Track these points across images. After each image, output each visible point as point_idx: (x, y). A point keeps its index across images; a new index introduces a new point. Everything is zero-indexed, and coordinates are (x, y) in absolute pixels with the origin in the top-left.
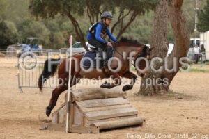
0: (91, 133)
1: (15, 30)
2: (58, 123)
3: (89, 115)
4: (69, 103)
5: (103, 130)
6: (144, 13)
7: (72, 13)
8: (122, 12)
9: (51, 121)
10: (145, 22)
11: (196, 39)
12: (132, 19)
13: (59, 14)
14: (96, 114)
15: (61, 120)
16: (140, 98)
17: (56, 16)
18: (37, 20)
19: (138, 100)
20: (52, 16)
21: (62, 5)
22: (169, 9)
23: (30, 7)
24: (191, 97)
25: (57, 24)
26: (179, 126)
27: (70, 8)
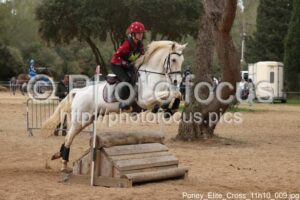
0: (122, 186)
1: (20, 58)
2: (80, 172)
3: (119, 164)
4: (95, 149)
5: (137, 183)
6: (180, 38)
7: (92, 38)
9: (71, 171)
11: (243, 72)
13: (75, 39)
14: (128, 164)
15: (85, 171)
16: (178, 143)
17: (72, 41)
18: (49, 46)
19: (177, 147)
20: (67, 42)
21: (79, 27)
23: (40, 30)
24: (241, 143)
25: (72, 52)
26: (229, 178)
27: (89, 32)
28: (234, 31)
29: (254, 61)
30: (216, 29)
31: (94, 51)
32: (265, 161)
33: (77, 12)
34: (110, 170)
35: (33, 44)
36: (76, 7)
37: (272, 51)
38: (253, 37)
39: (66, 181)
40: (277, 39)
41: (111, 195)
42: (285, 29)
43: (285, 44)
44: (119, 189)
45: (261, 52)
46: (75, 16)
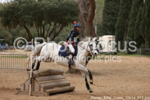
0: (44, 96)
3: (42, 85)
4: (31, 78)
5: (51, 94)
6: (68, 25)
7: (26, 25)
8: (55, 25)
9: (20, 89)
10: (67, 31)
12: (61, 29)
13: (18, 26)
14: (47, 85)
15: (26, 88)
16: (69, 74)
18: (6, 29)
20: (15, 27)
21: (20, 20)
22: (85, 23)
23: (2, 22)
24: (100, 74)
25: (17, 32)
27: (25, 22)
29: (102, 35)
30: (86, 21)
31: (27, 31)
32: (110, 82)
33: (19, 13)
34: (39, 88)
36: (19, 11)
37: (110, 30)
38: (101, 24)
39: (17, 94)
40: (112, 25)
42: (116, 20)
43: (116, 27)
44: (43, 97)
45: (105, 31)
46: (18, 15)
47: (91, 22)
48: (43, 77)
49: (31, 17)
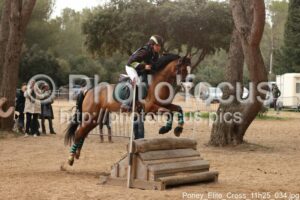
0: (156, 189)
1: (69, 69)
2: (118, 176)
4: (131, 154)
5: (170, 186)
6: (214, 51)
8: (189, 51)
9: (109, 174)
10: (215, 62)
12: (201, 59)
13: (118, 52)
14: (162, 168)
15: (122, 173)
16: (210, 149)
18: (93, 58)
19: (209, 152)
20: (110, 54)
21: (121, 41)
23: (86, 43)
24: (268, 148)
26: (255, 182)
27: (130, 45)
28: (263, 45)
29: (282, 73)
30: (246, 43)
32: (290, 166)
33: (119, 27)
34: (145, 173)
35: (80, 56)
36: (119, 22)
39: (104, 183)
41: (145, 197)
44: (153, 191)
46: (117, 30)
47: (256, 45)
48: (154, 153)
49: (143, 35)
